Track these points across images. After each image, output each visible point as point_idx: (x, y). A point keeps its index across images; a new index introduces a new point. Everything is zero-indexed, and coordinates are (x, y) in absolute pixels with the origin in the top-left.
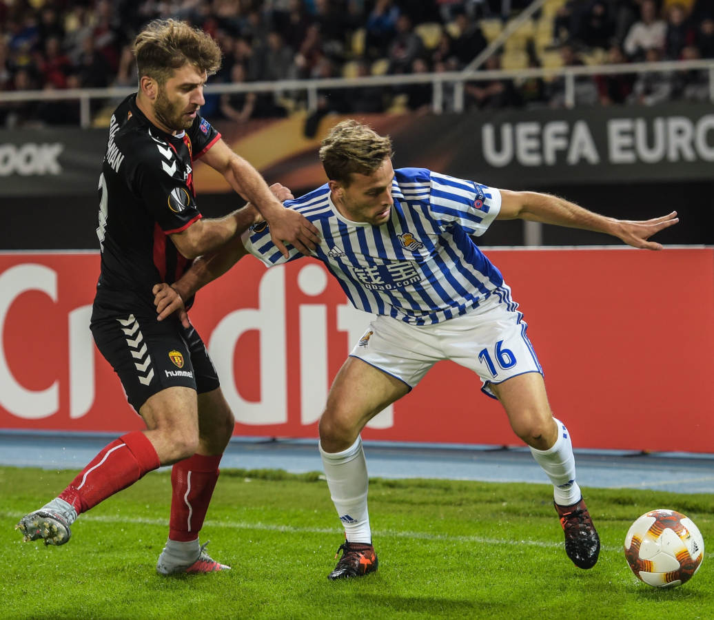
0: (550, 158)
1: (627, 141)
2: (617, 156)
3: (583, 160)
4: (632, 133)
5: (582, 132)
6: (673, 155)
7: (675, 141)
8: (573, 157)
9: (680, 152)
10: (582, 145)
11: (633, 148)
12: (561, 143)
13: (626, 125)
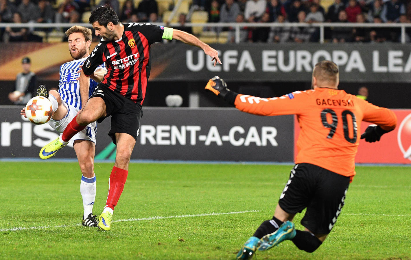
0: (226, 68)
1: (273, 61)
2: (266, 68)
3: (246, 70)
4: (276, 57)
5: (246, 56)
6: (299, 69)
7: (300, 62)
8: (240, 68)
9: (303, 67)
10: (246, 62)
11: (276, 65)
12: (234, 61)
13: (273, 53)
